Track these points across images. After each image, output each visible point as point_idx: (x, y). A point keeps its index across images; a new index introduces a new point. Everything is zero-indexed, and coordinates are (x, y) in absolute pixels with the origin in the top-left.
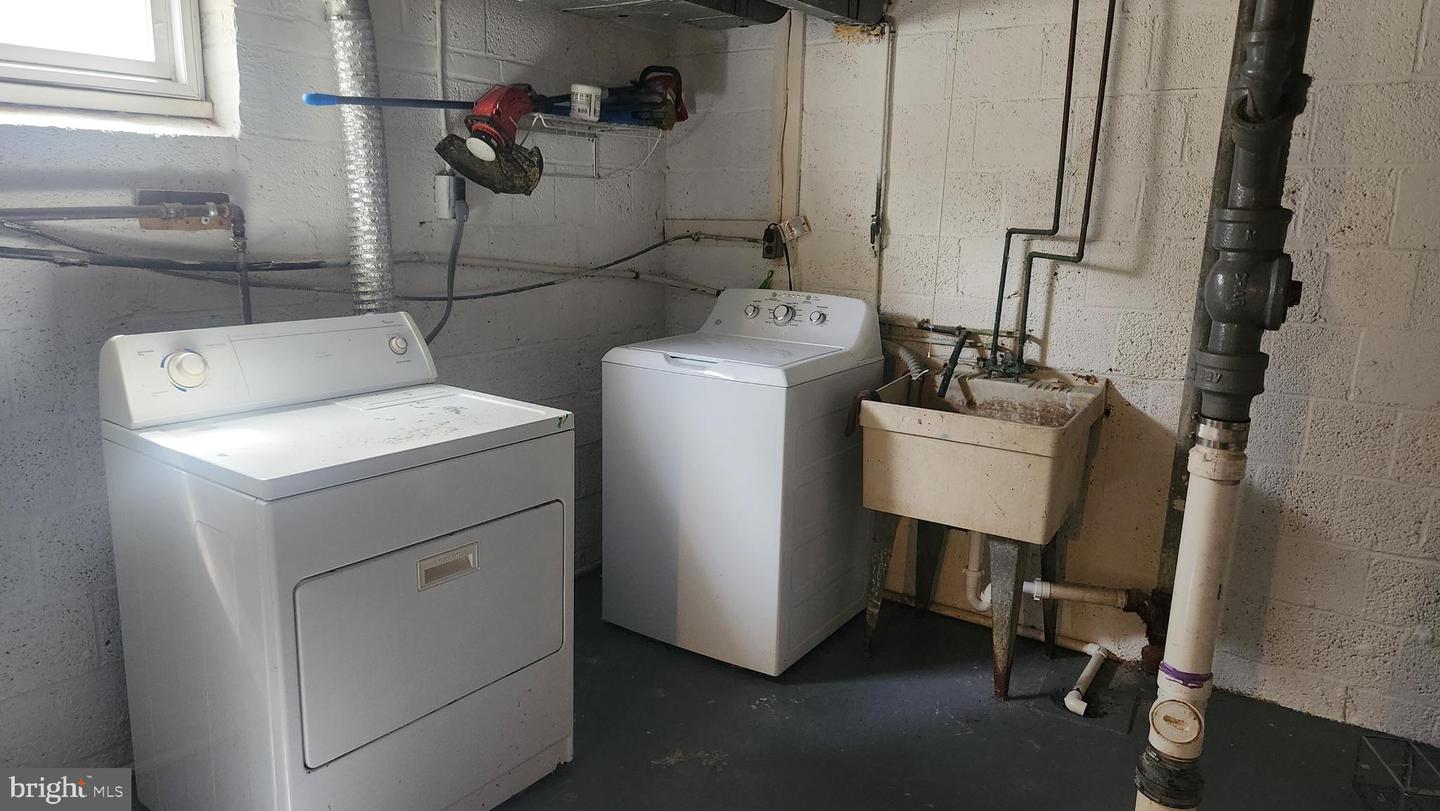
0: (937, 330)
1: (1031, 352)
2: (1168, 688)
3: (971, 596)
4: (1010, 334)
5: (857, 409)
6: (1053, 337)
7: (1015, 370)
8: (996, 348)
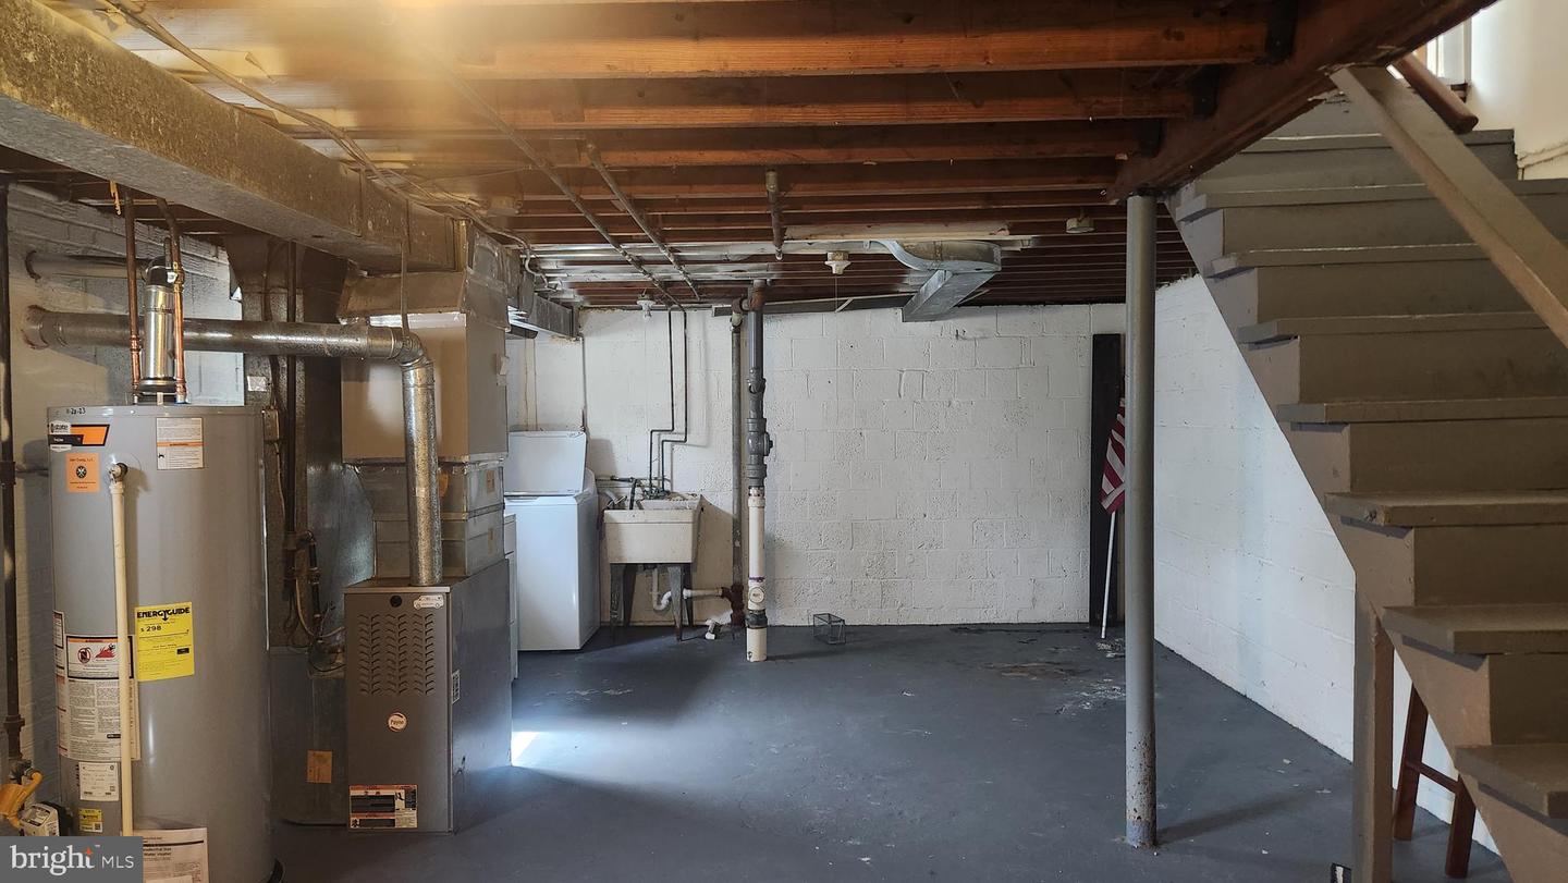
0: (620, 480)
1: (667, 487)
2: (752, 585)
3: (655, 605)
4: (656, 479)
5: (602, 515)
6: (674, 478)
7: (661, 494)
8: (651, 486)
